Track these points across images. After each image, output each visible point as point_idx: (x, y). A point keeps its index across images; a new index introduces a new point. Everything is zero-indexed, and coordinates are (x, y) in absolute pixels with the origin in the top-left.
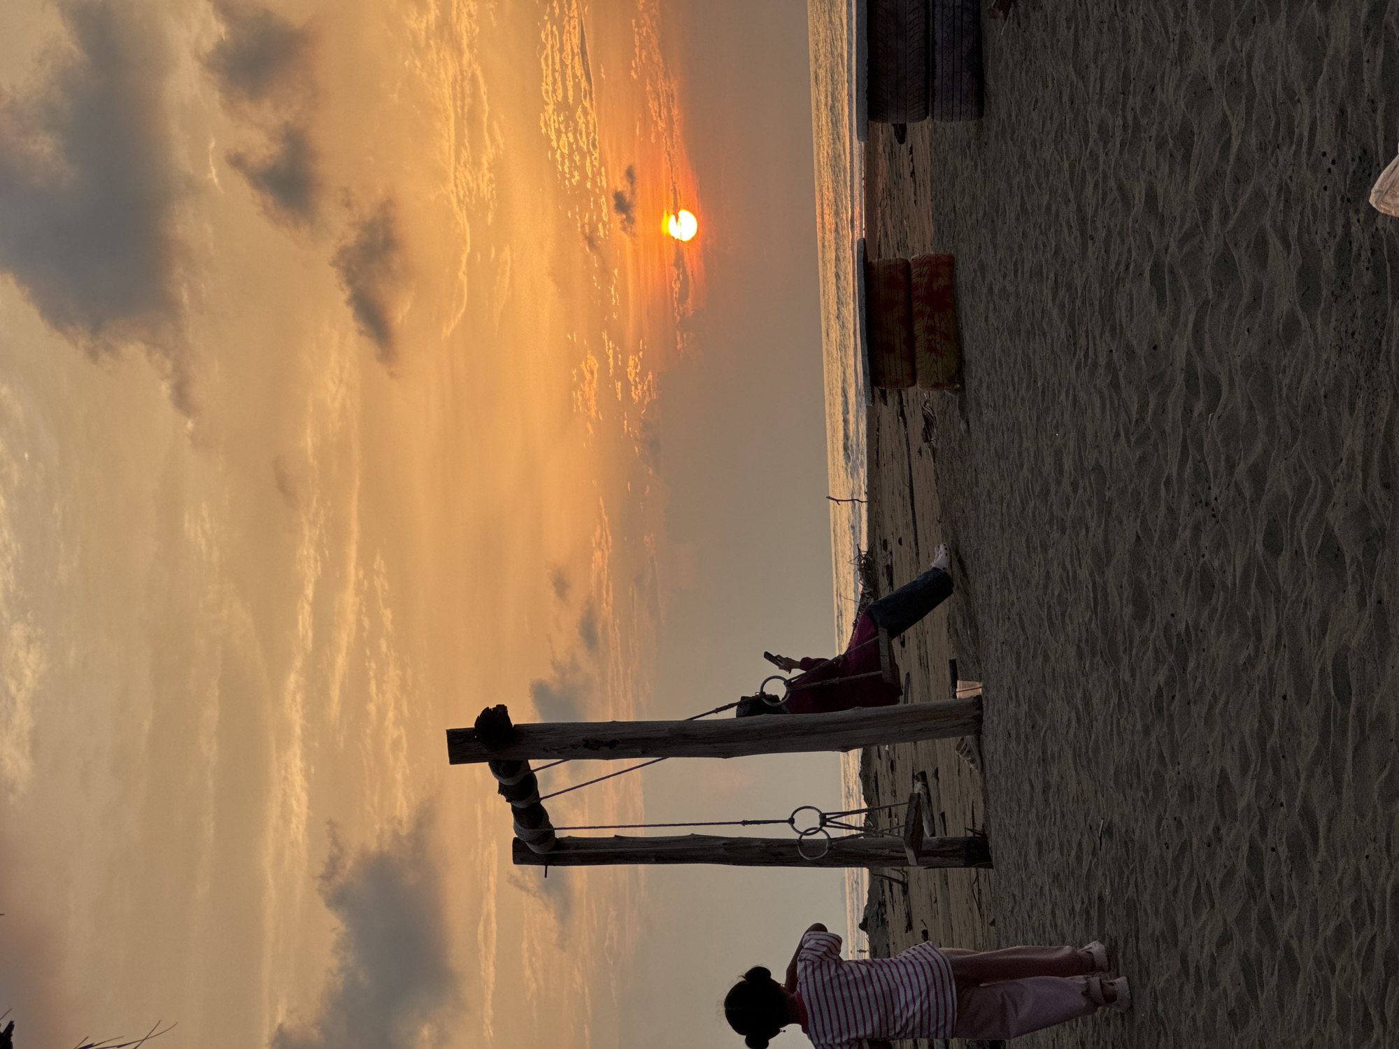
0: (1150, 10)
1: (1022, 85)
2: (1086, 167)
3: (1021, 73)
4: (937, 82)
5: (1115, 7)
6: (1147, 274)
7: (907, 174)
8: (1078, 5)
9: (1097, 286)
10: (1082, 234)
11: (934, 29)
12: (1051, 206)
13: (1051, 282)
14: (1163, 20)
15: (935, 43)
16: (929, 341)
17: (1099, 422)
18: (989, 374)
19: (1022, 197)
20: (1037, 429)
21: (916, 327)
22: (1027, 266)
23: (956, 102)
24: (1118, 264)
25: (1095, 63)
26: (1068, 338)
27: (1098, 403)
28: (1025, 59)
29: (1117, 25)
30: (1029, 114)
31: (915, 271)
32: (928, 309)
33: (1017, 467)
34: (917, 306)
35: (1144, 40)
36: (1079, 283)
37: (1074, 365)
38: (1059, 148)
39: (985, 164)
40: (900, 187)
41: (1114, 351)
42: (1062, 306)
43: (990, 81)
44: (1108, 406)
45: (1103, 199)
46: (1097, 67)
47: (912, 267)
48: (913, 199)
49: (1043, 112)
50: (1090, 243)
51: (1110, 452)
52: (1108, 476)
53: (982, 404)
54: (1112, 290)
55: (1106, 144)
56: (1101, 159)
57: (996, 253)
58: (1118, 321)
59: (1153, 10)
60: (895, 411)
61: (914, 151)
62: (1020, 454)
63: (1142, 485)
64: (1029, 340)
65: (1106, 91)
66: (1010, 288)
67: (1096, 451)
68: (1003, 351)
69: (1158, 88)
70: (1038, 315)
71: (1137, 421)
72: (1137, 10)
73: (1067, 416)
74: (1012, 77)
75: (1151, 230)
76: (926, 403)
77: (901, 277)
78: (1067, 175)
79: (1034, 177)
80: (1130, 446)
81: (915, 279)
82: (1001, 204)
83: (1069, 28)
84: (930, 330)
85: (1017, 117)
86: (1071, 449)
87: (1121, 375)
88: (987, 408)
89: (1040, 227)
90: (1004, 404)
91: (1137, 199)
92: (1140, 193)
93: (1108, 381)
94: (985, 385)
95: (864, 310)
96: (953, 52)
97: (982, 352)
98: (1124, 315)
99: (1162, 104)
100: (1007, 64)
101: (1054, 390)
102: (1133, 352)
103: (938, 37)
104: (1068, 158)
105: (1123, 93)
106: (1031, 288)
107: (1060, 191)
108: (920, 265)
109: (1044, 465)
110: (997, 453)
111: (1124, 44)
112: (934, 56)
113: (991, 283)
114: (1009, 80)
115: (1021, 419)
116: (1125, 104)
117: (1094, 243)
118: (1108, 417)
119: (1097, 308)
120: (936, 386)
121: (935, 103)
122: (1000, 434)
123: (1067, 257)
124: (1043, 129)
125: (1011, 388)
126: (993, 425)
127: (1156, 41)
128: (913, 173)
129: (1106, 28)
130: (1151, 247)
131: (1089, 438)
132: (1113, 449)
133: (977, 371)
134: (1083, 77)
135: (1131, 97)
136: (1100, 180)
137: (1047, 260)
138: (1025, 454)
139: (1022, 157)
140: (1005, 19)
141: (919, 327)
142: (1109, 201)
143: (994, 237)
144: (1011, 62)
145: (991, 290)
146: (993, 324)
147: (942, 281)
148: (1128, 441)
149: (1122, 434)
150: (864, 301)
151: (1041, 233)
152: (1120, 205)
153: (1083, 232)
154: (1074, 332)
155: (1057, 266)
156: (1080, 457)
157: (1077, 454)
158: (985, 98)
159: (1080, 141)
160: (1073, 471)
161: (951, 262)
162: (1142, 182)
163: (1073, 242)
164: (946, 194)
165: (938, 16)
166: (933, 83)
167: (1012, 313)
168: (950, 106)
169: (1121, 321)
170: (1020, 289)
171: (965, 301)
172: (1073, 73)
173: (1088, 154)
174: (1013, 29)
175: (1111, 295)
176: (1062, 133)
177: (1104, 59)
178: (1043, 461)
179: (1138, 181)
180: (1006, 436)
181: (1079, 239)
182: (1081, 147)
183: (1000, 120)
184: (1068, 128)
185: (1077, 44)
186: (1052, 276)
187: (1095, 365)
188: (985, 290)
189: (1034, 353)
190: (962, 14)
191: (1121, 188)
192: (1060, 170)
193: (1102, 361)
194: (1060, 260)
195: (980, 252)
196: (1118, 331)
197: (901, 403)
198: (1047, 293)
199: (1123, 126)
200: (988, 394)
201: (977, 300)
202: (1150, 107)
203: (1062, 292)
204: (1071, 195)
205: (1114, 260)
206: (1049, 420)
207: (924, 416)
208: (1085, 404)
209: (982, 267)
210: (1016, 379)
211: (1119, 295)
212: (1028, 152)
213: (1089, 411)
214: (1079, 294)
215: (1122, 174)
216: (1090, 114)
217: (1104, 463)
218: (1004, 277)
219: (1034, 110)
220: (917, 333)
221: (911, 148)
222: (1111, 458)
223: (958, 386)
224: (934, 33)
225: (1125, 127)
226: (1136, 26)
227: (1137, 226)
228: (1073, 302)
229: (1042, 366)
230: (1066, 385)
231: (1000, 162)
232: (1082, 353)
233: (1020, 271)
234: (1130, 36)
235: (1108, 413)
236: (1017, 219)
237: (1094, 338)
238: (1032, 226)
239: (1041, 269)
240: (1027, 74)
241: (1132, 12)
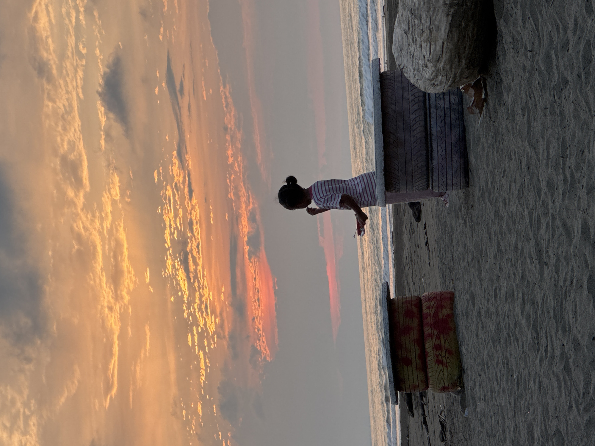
0: (578, 96)
1: (494, 160)
2: (540, 213)
3: (493, 152)
4: (435, 163)
5: (554, 96)
6: (585, 286)
7: (423, 244)
8: (529, 98)
9: (551, 298)
10: (539, 262)
11: (430, 125)
12: (518, 245)
13: (520, 300)
14: (587, 102)
15: (431, 134)
16: (437, 356)
17: (557, 399)
18: (480, 376)
19: (498, 242)
20: (514, 411)
21: (427, 346)
22: (503, 291)
23: (449, 176)
24: (565, 280)
25: (543, 137)
26: (533, 339)
27: (556, 384)
28: (496, 142)
29: (557, 110)
30: (500, 180)
31: (425, 305)
32: (436, 332)
33: (502, 441)
34: (428, 330)
35: (575, 118)
36: (539, 298)
37: (538, 359)
38: (521, 202)
39: (472, 221)
40: (419, 254)
41: (565, 345)
42: (528, 317)
43: (472, 159)
44: (563, 387)
45: (552, 235)
46: (544, 140)
47: (423, 302)
48: (428, 261)
49: (510, 178)
50: (545, 267)
51: (566, 420)
52: (566, 439)
53: (477, 399)
54: (562, 300)
55: (552, 195)
56: (550, 206)
57: (482, 285)
58: (567, 322)
59: (579, 95)
60: (420, 421)
61: (427, 227)
62: (504, 431)
63: (589, 442)
64: (506, 346)
65: (551, 157)
66: (493, 309)
67: (556, 420)
68: (489, 356)
69: (586, 151)
70: (512, 326)
71: (584, 394)
72: (569, 97)
73: (535, 398)
74: (487, 156)
75: (587, 253)
76: (441, 412)
77: (415, 309)
78: (528, 221)
79: (505, 225)
80: (579, 414)
81: (425, 310)
82: (484, 247)
83: (524, 115)
84: (438, 347)
85: (492, 184)
86: (539, 422)
87: (571, 361)
88: (480, 401)
89: (511, 261)
90: (492, 395)
91: (576, 232)
92: (577, 227)
93: (562, 367)
94: (477, 384)
95: (388, 335)
96: (445, 140)
97: (475, 360)
98: (571, 317)
99: (589, 160)
100: (483, 145)
101: (525, 380)
102: (579, 344)
103: (434, 130)
104: (527, 208)
105: (562, 157)
106: (507, 306)
107: (523, 233)
108: (429, 300)
109: (521, 437)
110: (487, 433)
111: (562, 121)
112: (431, 144)
113: (480, 308)
114: (485, 158)
115: (503, 405)
116: (564, 164)
117: (548, 268)
118: (563, 394)
119: (552, 314)
120: (444, 389)
121: (434, 178)
122: (489, 418)
123: (530, 281)
124: (510, 190)
125: (495, 383)
126: (484, 412)
127: (583, 118)
128: (427, 243)
129: (548, 112)
130: (587, 265)
131: (551, 411)
132: (568, 417)
133: (472, 375)
134: (535, 148)
135: (568, 159)
136: (550, 221)
137: (517, 285)
138: (507, 431)
139: (497, 212)
140: (480, 115)
141: (429, 345)
142: (556, 236)
143: (480, 272)
144: (486, 145)
145: (479, 313)
146: (481, 337)
147: (445, 312)
148: (578, 410)
149: (574, 405)
150: (388, 328)
151: (512, 266)
152: (565, 237)
153: (540, 260)
154: (538, 335)
155: (524, 288)
156: (545, 426)
157: (543, 425)
158: (470, 172)
159: (535, 195)
160: (541, 438)
161: (451, 297)
162: (579, 219)
163: (534, 269)
164: (446, 248)
165: (433, 115)
166: (432, 164)
167: (494, 327)
168: (445, 180)
169: (569, 322)
170: (499, 309)
171: (462, 324)
172: (528, 147)
173: (541, 204)
174: (486, 121)
175: (562, 303)
176: (523, 191)
177: (548, 134)
178: (520, 434)
179: (576, 218)
180: (493, 419)
181: (538, 266)
182: (536, 199)
183: (480, 187)
184: (526, 186)
185: (529, 126)
186: (521, 295)
187: (553, 357)
188: (475, 314)
189: (511, 354)
190: (450, 113)
191: (564, 225)
192: (523, 218)
193: (557, 353)
194: (526, 284)
195: (470, 286)
196: (567, 329)
197: (424, 414)
198: (518, 309)
199: (564, 180)
200: (480, 391)
201: (470, 322)
202: (582, 164)
203: (527, 307)
204: (531, 235)
205: (562, 277)
206: (523, 402)
207: (440, 422)
208: (547, 387)
209: (473, 297)
210: (499, 376)
211: (567, 303)
212: (501, 208)
213: (550, 392)
214: (540, 307)
215: (564, 214)
216: (541, 175)
217: (562, 428)
218: (488, 300)
219: (503, 177)
220: (428, 350)
221: (425, 225)
222: (567, 425)
223: (460, 388)
224: (431, 127)
225: (565, 181)
226: (569, 108)
227: (576, 251)
228: (536, 313)
229: (517, 364)
230: (534, 374)
231: (482, 217)
232: (543, 350)
233: (498, 296)
234: (565, 117)
235: (563, 391)
236: (495, 257)
237: (551, 337)
238: (505, 262)
239: (513, 292)
240: (497, 152)
241: (565, 99)
